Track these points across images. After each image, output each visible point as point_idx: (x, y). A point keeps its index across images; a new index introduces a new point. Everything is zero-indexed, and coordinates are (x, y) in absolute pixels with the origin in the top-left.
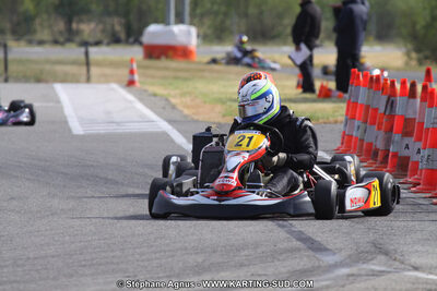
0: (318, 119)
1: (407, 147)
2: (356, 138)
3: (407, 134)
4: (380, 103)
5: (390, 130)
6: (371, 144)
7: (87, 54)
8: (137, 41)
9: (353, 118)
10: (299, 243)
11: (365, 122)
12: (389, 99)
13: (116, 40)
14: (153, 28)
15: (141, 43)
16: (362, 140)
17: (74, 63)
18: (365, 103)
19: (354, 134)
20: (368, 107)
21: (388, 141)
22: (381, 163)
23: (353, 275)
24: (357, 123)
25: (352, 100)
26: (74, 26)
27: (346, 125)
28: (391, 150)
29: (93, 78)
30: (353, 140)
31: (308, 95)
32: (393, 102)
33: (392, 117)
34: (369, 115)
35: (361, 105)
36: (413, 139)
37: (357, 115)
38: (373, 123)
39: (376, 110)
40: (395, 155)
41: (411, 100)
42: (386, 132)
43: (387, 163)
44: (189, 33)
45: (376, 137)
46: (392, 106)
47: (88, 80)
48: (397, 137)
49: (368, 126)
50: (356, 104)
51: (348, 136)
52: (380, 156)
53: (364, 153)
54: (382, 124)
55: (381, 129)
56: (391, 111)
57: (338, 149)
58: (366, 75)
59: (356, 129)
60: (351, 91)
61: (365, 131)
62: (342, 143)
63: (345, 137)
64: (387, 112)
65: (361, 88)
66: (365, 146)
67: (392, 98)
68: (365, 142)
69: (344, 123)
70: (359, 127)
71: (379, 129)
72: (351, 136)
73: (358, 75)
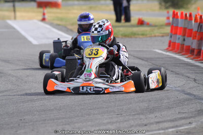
0: (146, 35)
2: (179, 44)
5: (200, 39)
6: (190, 46)
7: (14, 6)
9: (176, 34)
11: (184, 35)
16: (184, 45)
18: (183, 26)
19: (177, 42)
20: (185, 29)
21: (200, 45)
22: (196, 55)
24: (178, 36)
25: (174, 25)
27: (171, 37)
28: (202, 49)
30: (176, 45)
32: (201, 26)
33: (201, 33)
34: (187, 32)
35: (181, 28)
37: (178, 33)
38: (191, 36)
39: (192, 30)
42: (198, 40)
43: (200, 55)
46: (201, 28)
47: (15, 18)
49: (186, 38)
50: (177, 27)
51: (173, 43)
52: (195, 52)
53: (184, 50)
54: (196, 36)
55: (195, 39)
56: (201, 30)
57: (167, 49)
58: (182, 13)
59: (178, 39)
60: (173, 21)
61: (184, 40)
62: (169, 46)
63: (171, 44)
64: (199, 31)
65: (179, 19)
66: (185, 48)
67: (201, 24)
68: (185, 46)
69: (170, 36)
70: (179, 38)
71: (193, 39)
72: (175, 43)
73: (177, 13)
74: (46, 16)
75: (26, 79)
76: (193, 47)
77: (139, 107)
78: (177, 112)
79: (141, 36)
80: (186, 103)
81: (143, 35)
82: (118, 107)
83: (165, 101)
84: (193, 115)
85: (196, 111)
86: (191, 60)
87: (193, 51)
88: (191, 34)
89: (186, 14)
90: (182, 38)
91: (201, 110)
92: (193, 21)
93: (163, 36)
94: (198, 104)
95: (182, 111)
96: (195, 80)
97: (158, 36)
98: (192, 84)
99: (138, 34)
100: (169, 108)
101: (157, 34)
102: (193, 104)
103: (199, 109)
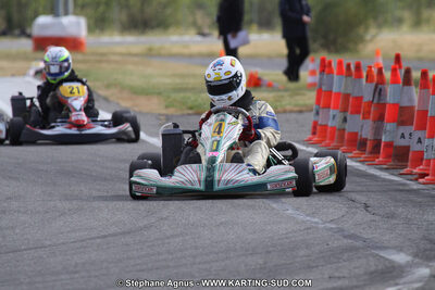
1: (403, 136)
2: (333, 128)
3: (402, 123)
4: (366, 91)
5: (380, 118)
6: (357, 134)
8: (24, 34)
9: (328, 106)
11: (345, 110)
12: (376, 87)
14: (43, 20)
15: (29, 36)
16: (344, 130)
18: (342, 91)
19: (330, 124)
20: (347, 96)
21: (378, 131)
22: (371, 153)
24: (332, 112)
25: (324, 88)
27: (317, 113)
28: (384, 140)
30: (329, 130)
32: (381, 90)
33: (381, 106)
34: (350, 104)
35: (339, 94)
36: (413, 128)
37: (332, 105)
38: (358, 112)
39: (359, 99)
40: (389, 145)
41: (406, 88)
42: (374, 121)
43: (379, 153)
44: (78, 24)
46: (380, 94)
48: (389, 126)
49: (349, 115)
51: (321, 126)
52: (369, 146)
53: (345, 142)
54: (369, 113)
55: (368, 118)
56: (379, 99)
57: (310, 140)
58: (340, 63)
59: (332, 118)
60: (321, 79)
61: (345, 120)
62: (314, 133)
63: (318, 127)
64: (375, 101)
65: (335, 76)
66: (346, 137)
67: (380, 86)
68: (346, 132)
69: (314, 111)
70: (334, 116)
71: (364, 118)
72: (326, 126)
73: (330, 63)
75: (5, 205)
76: (364, 136)
77: (246, 265)
78: (326, 276)
80: (345, 256)
82: (201, 266)
83: (302, 253)
84: (361, 283)
85: (365, 274)
86: (358, 164)
87: (363, 143)
88: (360, 107)
89: (349, 65)
90: (340, 116)
91: (375, 272)
92: (364, 80)
93: (301, 112)
94: (371, 258)
95: (337, 274)
96: (366, 206)
97: (291, 112)
98: (361, 215)
100: (310, 267)
101: (288, 108)
102: (360, 258)
103: (373, 269)
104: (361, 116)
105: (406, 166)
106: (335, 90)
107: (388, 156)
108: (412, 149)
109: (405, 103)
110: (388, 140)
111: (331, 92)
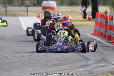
0: (88, 26)
1: (111, 33)
3: (111, 29)
4: (104, 21)
5: (106, 28)
6: (102, 32)
7: (27, 9)
9: (97, 25)
10: (82, 58)
13: (35, 5)
14: (44, 2)
15: (41, 6)
17: (24, 11)
18: (100, 21)
19: (97, 30)
21: (106, 32)
22: (104, 37)
23: (97, 66)
24: (98, 27)
26: (24, 2)
27: (95, 27)
28: (107, 34)
29: (29, 15)
31: (85, 20)
33: (107, 25)
34: (101, 25)
35: (99, 22)
36: (112, 31)
39: (103, 23)
40: (108, 35)
41: (112, 21)
42: (105, 29)
44: (54, 3)
45: (103, 30)
46: (107, 22)
47: (28, 16)
48: (108, 30)
49: (101, 28)
50: (97, 22)
57: (93, 34)
58: (100, 14)
62: (94, 32)
64: (106, 24)
68: (100, 32)
72: (96, 30)
73: (98, 14)
74: (40, 15)
79: (84, 27)
81: (85, 26)
87: (103, 34)
88: (103, 25)
99: (83, 25)
104: (103, 28)
105: (110, 40)
106: (98, 21)
107: (107, 38)
108: (112, 36)
109: (112, 25)
110: (108, 34)
111: (98, 22)
